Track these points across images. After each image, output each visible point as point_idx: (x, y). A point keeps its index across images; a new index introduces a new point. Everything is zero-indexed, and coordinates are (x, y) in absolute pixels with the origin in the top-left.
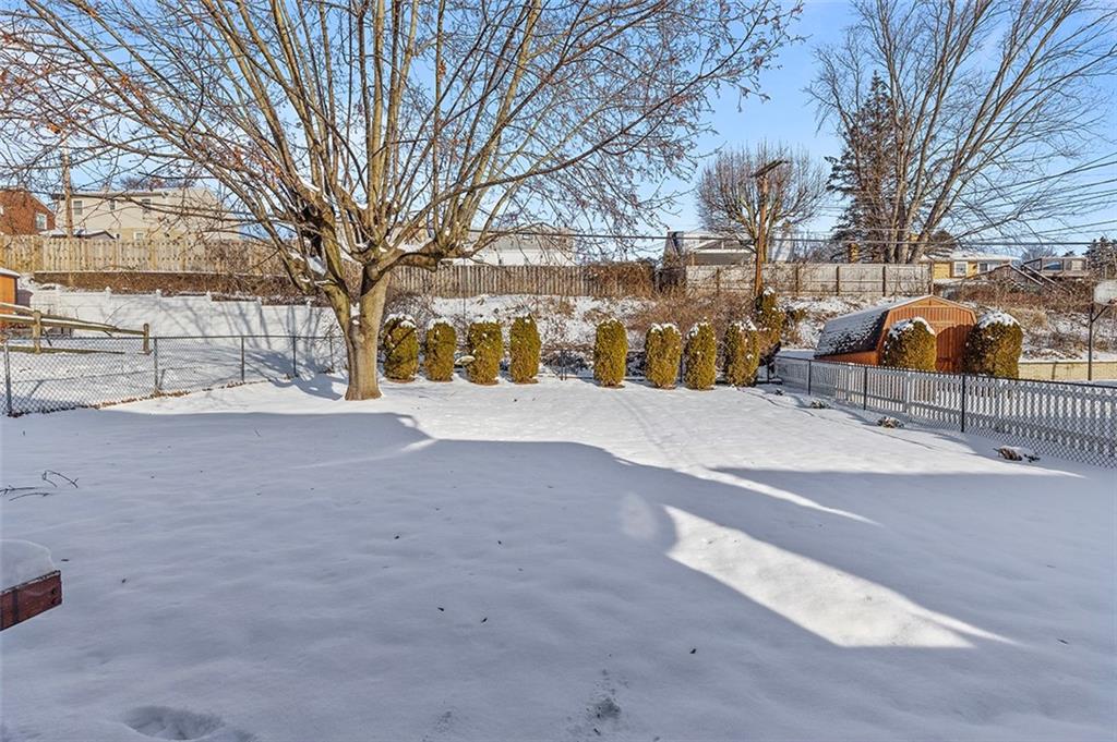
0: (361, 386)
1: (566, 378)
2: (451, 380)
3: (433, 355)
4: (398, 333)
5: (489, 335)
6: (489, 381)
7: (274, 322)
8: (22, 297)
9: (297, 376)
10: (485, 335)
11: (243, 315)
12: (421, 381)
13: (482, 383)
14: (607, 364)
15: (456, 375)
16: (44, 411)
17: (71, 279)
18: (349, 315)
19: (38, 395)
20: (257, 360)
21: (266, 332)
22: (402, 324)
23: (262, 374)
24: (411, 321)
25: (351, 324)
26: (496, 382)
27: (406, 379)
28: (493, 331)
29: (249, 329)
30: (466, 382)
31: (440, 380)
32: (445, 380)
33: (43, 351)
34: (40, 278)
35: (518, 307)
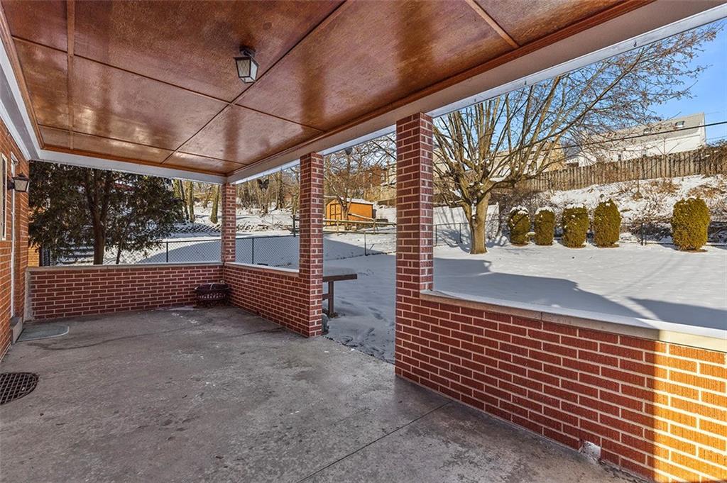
0: (476, 247)
1: (646, 244)
2: (551, 244)
3: (539, 230)
4: (517, 218)
5: (576, 216)
6: (578, 245)
7: (457, 215)
8: (374, 212)
9: (462, 242)
10: (574, 216)
11: (444, 213)
12: (532, 245)
13: (572, 246)
14: (685, 232)
15: (555, 242)
16: (373, 254)
17: (388, 203)
18: (471, 214)
19: (373, 249)
20: (445, 235)
21: (454, 221)
22: (519, 213)
23: (445, 242)
24: (525, 210)
25: (471, 219)
26: (584, 246)
27: (522, 244)
28: (582, 213)
29: (447, 221)
30: (562, 246)
31: (544, 244)
32: (548, 244)
33: (376, 233)
34: (380, 203)
35: (622, 191)
